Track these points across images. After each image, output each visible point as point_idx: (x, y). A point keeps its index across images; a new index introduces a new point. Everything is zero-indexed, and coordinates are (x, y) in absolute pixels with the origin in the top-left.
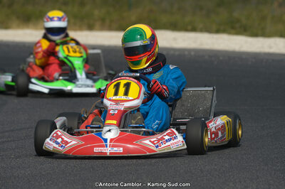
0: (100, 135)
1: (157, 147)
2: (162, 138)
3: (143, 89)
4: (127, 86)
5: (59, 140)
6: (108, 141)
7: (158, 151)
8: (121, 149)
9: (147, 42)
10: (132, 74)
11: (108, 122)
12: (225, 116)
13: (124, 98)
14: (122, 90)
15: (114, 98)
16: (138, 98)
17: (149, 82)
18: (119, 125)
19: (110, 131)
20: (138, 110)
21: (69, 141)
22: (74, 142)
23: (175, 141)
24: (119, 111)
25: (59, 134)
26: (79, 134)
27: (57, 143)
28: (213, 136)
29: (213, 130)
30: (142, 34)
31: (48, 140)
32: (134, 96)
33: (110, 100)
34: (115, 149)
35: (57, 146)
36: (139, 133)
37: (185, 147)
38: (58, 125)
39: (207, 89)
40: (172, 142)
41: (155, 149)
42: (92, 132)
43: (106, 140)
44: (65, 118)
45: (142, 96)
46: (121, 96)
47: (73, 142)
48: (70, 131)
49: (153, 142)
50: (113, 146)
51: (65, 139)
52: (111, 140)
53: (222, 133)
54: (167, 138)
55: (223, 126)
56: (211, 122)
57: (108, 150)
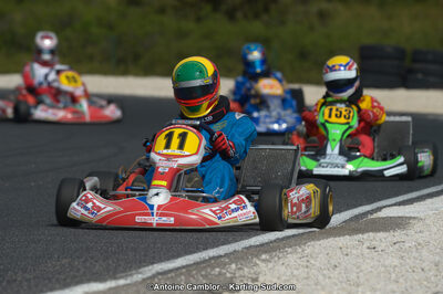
0: (145, 199)
1: (220, 218)
2: (227, 207)
3: (204, 142)
4: (183, 137)
5: (90, 205)
6: (155, 208)
7: (221, 223)
8: (172, 219)
9: (209, 81)
10: (190, 122)
11: (155, 182)
12: (312, 185)
13: (178, 152)
14: (175, 141)
15: (165, 152)
16: (196, 153)
17: (211, 133)
18: (169, 187)
19: (157, 194)
20: (196, 169)
21: (103, 206)
22: (109, 208)
23: (245, 211)
24: (171, 169)
25: (90, 197)
26: (116, 197)
27: (87, 209)
28: (295, 209)
29: (295, 201)
30: (202, 70)
31: (74, 204)
32: (191, 150)
33: (159, 154)
34: (164, 218)
35: (86, 213)
36: (196, 198)
37: (257, 220)
38: (88, 185)
39: (289, 147)
40: (240, 212)
41: (216, 220)
42: (134, 196)
43: (152, 207)
44: (96, 179)
45: (202, 152)
46: (174, 150)
47: (107, 208)
48: (104, 194)
49: (214, 212)
50: (162, 215)
51: (98, 204)
52: (159, 207)
53: (307, 207)
54: (233, 206)
55: (308, 198)
56: (292, 190)
57: (155, 220)
